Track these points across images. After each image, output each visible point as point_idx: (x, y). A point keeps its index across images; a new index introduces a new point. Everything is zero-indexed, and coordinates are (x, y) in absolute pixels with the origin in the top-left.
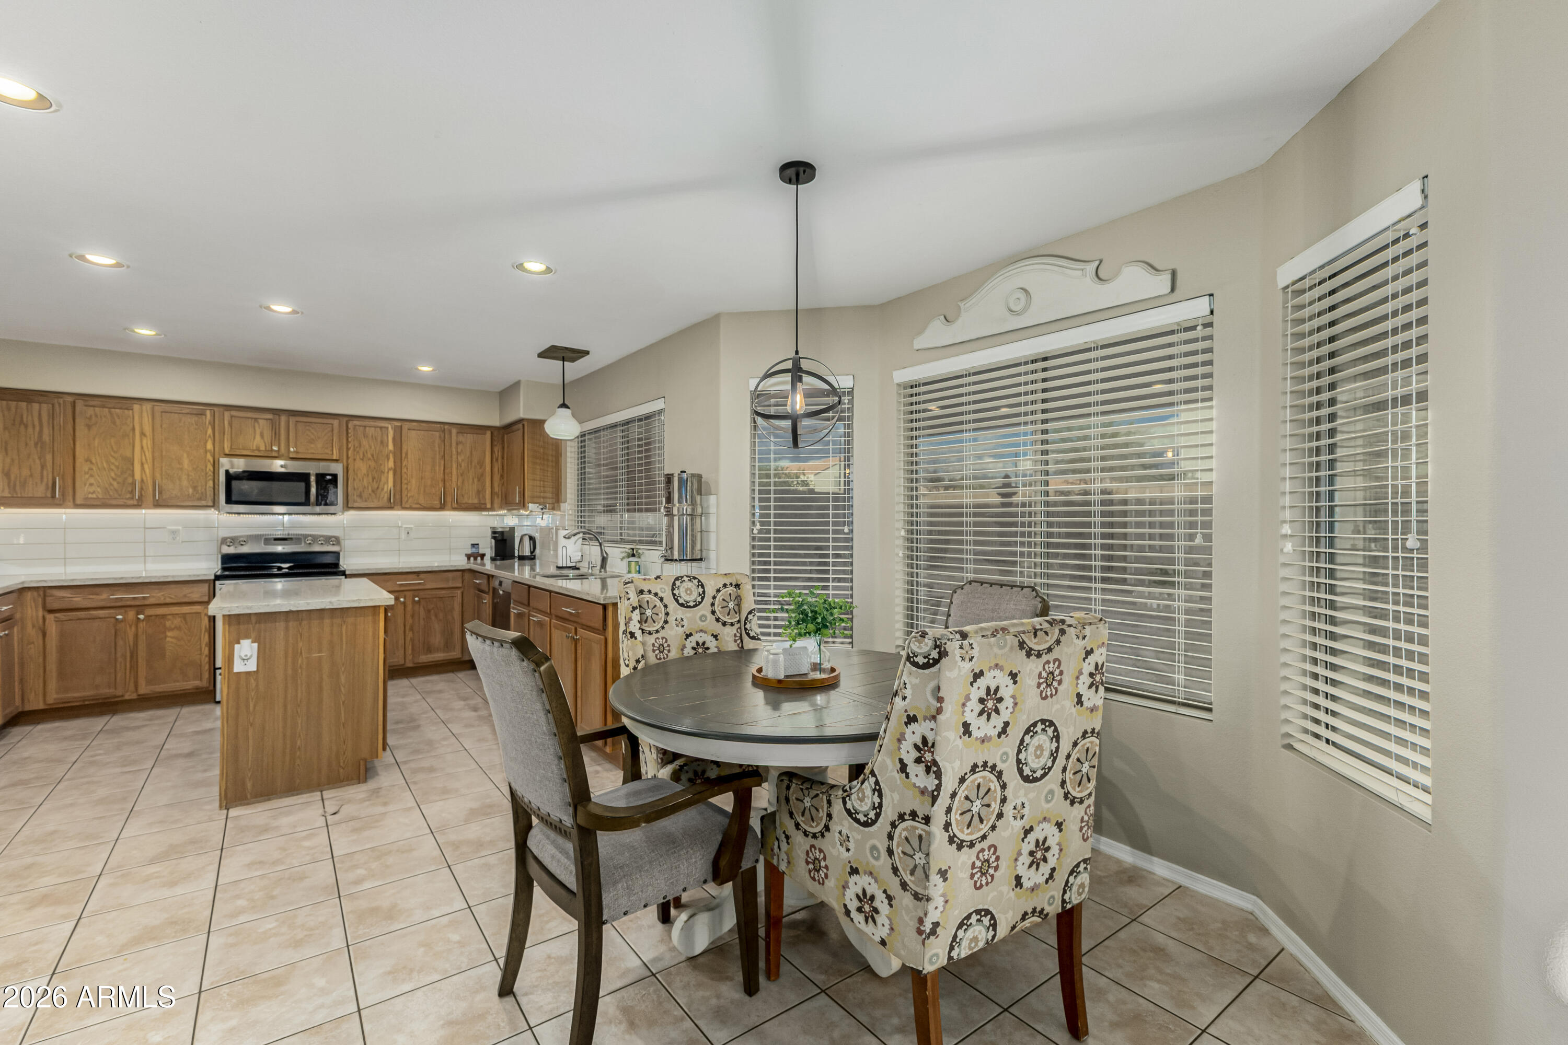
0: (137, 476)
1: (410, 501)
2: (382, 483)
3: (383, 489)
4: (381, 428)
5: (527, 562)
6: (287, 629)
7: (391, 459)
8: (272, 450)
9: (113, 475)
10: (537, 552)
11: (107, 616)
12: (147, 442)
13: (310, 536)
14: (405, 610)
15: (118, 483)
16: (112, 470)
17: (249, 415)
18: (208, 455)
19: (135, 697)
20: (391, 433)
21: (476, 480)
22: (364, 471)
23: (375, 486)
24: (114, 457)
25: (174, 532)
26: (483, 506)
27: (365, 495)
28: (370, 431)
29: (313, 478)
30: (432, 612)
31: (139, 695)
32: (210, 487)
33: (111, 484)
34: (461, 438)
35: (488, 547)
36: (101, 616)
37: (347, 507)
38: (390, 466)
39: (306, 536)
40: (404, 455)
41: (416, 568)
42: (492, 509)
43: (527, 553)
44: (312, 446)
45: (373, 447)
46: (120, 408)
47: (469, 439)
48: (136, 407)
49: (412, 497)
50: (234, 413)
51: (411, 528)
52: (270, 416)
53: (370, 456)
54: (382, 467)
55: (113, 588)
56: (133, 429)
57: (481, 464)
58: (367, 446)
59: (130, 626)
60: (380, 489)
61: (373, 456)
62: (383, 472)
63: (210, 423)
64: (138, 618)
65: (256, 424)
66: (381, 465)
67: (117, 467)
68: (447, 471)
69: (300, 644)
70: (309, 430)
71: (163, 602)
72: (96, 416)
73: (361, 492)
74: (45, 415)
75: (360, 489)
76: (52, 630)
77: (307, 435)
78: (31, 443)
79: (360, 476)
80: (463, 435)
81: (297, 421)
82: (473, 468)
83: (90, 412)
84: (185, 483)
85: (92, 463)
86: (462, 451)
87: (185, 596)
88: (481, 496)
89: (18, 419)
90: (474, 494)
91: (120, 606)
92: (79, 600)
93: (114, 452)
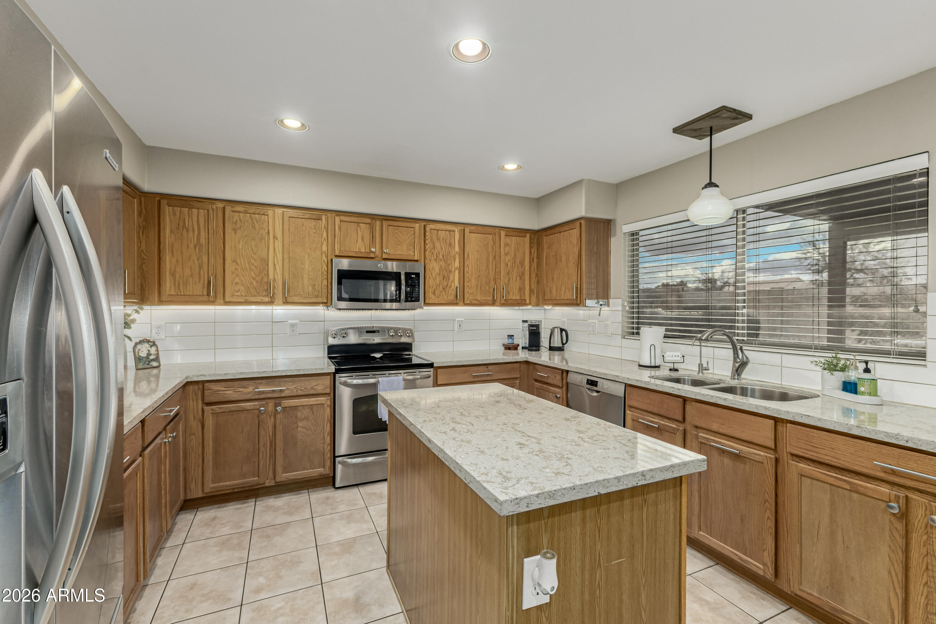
0: (271, 277)
1: (470, 298)
2: (450, 282)
3: (450, 287)
4: (450, 231)
5: (556, 353)
6: (584, 520)
7: (457, 260)
8: (371, 252)
9: (253, 275)
11: (252, 408)
12: (279, 244)
13: (392, 328)
15: (257, 282)
16: (253, 270)
17: (353, 219)
18: (324, 255)
19: (274, 484)
20: (457, 236)
21: (518, 278)
22: (437, 270)
23: (445, 284)
24: (253, 258)
25: (293, 325)
26: (523, 302)
27: (437, 293)
28: (442, 234)
29: (403, 277)
31: (276, 483)
32: (324, 285)
33: (252, 284)
34: (508, 240)
35: (522, 340)
36: (249, 408)
37: (426, 304)
38: (456, 266)
39: (389, 329)
40: (466, 256)
42: (530, 304)
43: (557, 343)
44: (400, 247)
45: (444, 249)
46: (259, 214)
47: (513, 240)
48: (270, 212)
49: (472, 293)
50: (343, 218)
51: (462, 321)
52: (369, 221)
53: (441, 257)
54: (450, 266)
55: (257, 381)
56: (268, 233)
57: (522, 263)
58: (439, 248)
59: (270, 417)
60: (448, 287)
61: (443, 256)
62: (451, 271)
63: (325, 227)
64: (277, 410)
65: (359, 229)
66: (449, 265)
67: (256, 267)
68: (497, 270)
69: (598, 547)
70: (397, 233)
71: (295, 395)
72: (241, 221)
73: (434, 290)
74: (202, 219)
75: (434, 287)
76: (210, 422)
77: (396, 237)
78: (192, 246)
79: (434, 275)
80: (509, 238)
81: (389, 226)
82: (516, 267)
83: (236, 216)
84: (306, 281)
85: (237, 264)
86: (508, 252)
87: (312, 388)
88: (522, 292)
89: (181, 224)
90: (517, 291)
91: (263, 398)
92: (230, 393)
93: (255, 254)
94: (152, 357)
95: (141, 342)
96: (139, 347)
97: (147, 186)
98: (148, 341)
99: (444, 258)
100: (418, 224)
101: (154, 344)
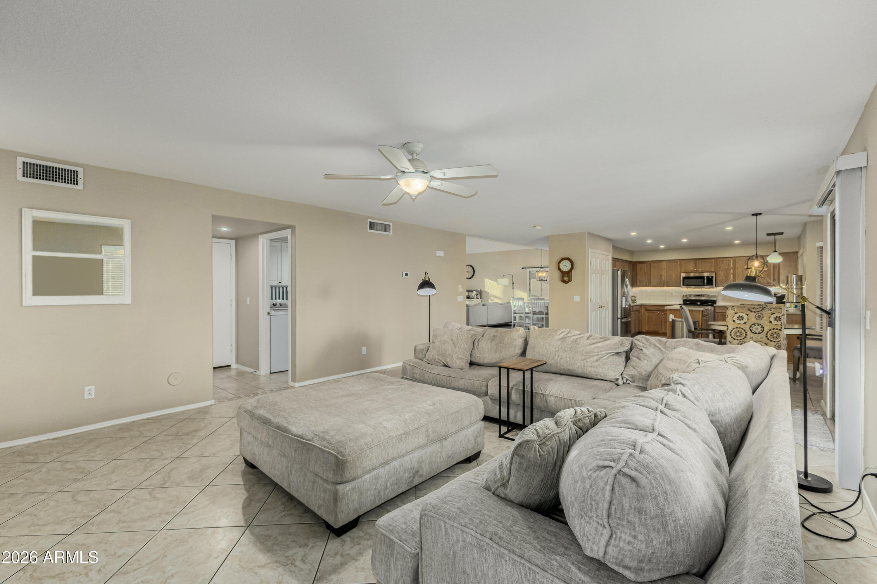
0: (663, 279)
2: (728, 278)
4: (728, 260)
7: (732, 270)
8: (694, 270)
11: (657, 312)
12: (665, 271)
13: (705, 295)
16: (658, 278)
17: (689, 261)
18: (679, 273)
19: (662, 333)
20: (732, 262)
22: (722, 275)
23: (726, 279)
24: (658, 274)
25: (672, 293)
27: (723, 282)
28: (725, 262)
29: (705, 278)
32: (679, 281)
33: (658, 281)
36: (655, 312)
37: (717, 286)
38: (731, 272)
40: (736, 269)
44: (706, 268)
45: (726, 267)
46: (660, 263)
48: (663, 262)
50: (685, 261)
52: (694, 261)
55: (657, 306)
56: (662, 268)
58: (724, 267)
60: (728, 280)
61: (725, 269)
62: (729, 275)
63: (679, 264)
64: (662, 314)
65: (691, 264)
66: (728, 272)
70: (705, 264)
72: (655, 266)
73: (720, 282)
74: (646, 266)
75: (720, 280)
76: (647, 314)
78: (643, 273)
81: (702, 261)
83: (654, 264)
84: (674, 280)
85: (654, 276)
89: (641, 268)
91: (659, 310)
92: (651, 308)
94: (635, 300)
95: (633, 296)
97: (635, 260)
100: (714, 260)
101: (635, 297)
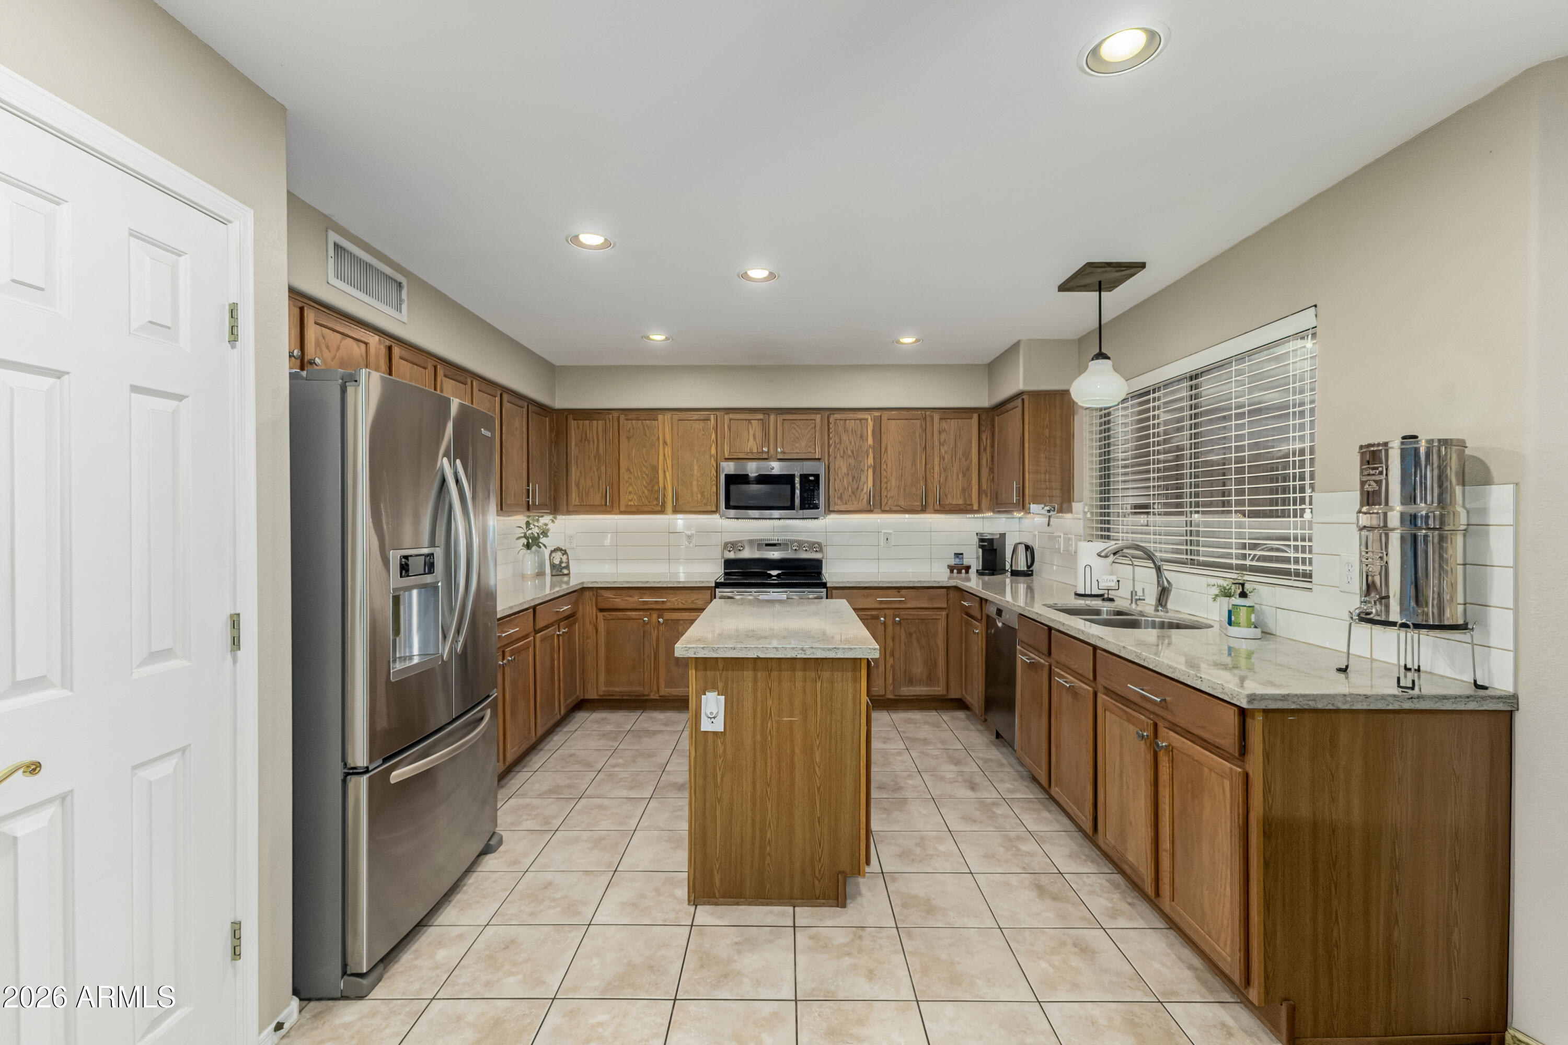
0: (661, 485)
1: (889, 504)
2: (861, 483)
3: (862, 490)
4: (861, 420)
5: (1021, 579)
6: (755, 680)
7: (871, 455)
8: (763, 452)
9: (645, 483)
10: (1035, 567)
11: (638, 617)
12: (668, 450)
13: (796, 541)
14: (885, 631)
15: (648, 490)
16: (644, 478)
17: (743, 416)
18: (712, 459)
19: (658, 698)
20: (870, 423)
21: (961, 476)
22: (844, 470)
23: (855, 486)
24: (645, 466)
25: (689, 536)
26: (969, 508)
27: (845, 497)
28: (851, 424)
29: (797, 480)
30: (914, 635)
31: (660, 696)
32: (713, 492)
33: (643, 492)
34: (944, 425)
35: (973, 559)
36: (634, 617)
37: (829, 511)
38: (869, 464)
39: (792, 542)
40: (883, 450)
41: (897, 582)
42: (979, 511)
43: (1022, 566)
44: (797, 445)
45: (853, 443)
46: (649, 420)
47: (952, 425)
48: (660, 417)
49: (892, 497)
50: (732, 416)
51: (890, 534)
52: (760, 416)
53: (850, 453)
54: (862, 464)
55: (642, 591)
56: (658, 439)
57: (967, 455)
58: (847, 441)
59: (654, 628)
60: (860, 489)
61: (852, 452)
62: (862, 470)
63: (713, 428)
64: (659, 621)
65: (750, 426)
66: (861, 462)
67: (647, 475)
68: (928, 466)
69: (770, 702)
70: (794, 428)
71: (676, 607)
72: (633, 429)
73: (841, 494)
74: (600, 430)
75: (841, 491)
76: (602, 627)
77: (793, 433)
78: (592, 457)
79: (840, 476)
80: (946, 422)
81: (784, 420)
82: (957, 460)
83: (629, 424)
84: (695, 489)
85: (631, 473)
86: (945, 440)
87: (693, 602)
88: (967, 494)
89: (584, 436)
90: (958, 493)
91: (646, 609)
92: (619, 602)
93: (646, 461)
94: (563, 565)
95: (555, 550)
96: (554, 554)
97: (560, 402)
98: (561, 550)
99: (853, 454)
100: (820, 415)
101: (565, 552)
